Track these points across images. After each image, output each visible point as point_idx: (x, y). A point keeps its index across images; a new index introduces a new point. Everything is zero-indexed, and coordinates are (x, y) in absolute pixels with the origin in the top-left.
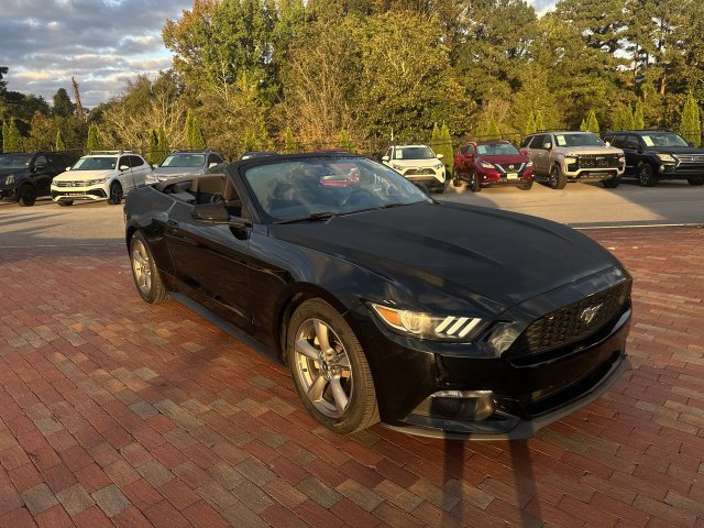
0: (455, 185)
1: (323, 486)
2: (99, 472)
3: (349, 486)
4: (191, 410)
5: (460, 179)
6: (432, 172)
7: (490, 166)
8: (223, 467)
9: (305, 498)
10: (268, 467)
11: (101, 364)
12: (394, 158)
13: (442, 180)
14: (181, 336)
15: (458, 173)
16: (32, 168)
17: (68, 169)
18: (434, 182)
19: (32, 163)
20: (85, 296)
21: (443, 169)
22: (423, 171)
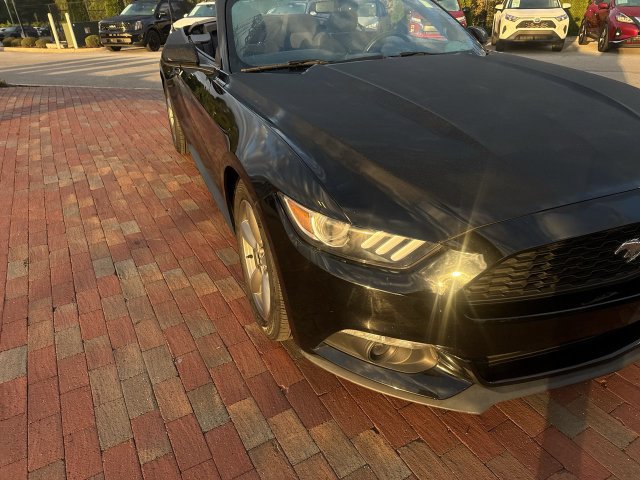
0: (581, 43)
1: (217, 399)
2: (24, 329)
3: (245, 407)
4: (144, 275)
5: (588, 35)
6: (551, 24)
7: (628, 20)
8: (132, 350)
9: (189, 410)
10: (175, 360)
11: (100, 211)
12: (509, 7)
13: (562, 35)
14: (187, 192)
15: (586, 28)
16: (156, 15)
17: (186, 15)
18: (553, 37)
19: (157, 10)
20: (132, 139)
21: (566, 22)
22: (540, 24)
